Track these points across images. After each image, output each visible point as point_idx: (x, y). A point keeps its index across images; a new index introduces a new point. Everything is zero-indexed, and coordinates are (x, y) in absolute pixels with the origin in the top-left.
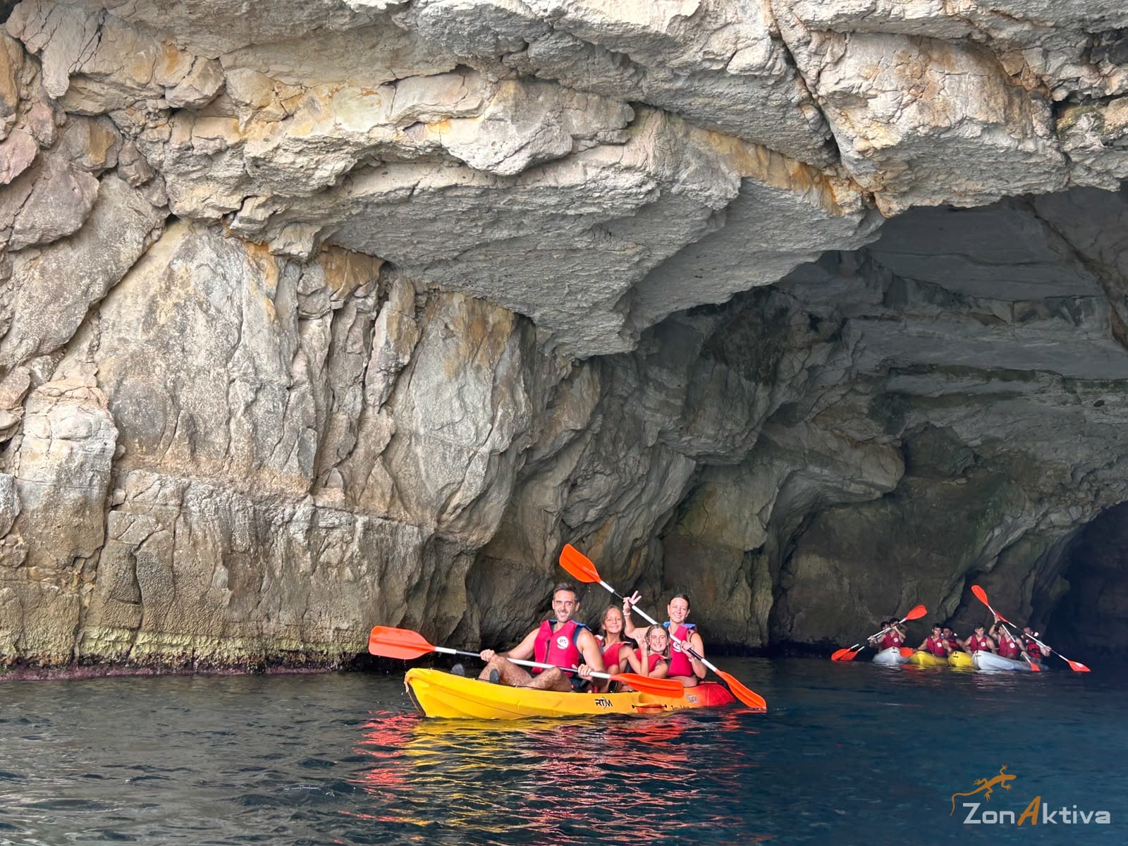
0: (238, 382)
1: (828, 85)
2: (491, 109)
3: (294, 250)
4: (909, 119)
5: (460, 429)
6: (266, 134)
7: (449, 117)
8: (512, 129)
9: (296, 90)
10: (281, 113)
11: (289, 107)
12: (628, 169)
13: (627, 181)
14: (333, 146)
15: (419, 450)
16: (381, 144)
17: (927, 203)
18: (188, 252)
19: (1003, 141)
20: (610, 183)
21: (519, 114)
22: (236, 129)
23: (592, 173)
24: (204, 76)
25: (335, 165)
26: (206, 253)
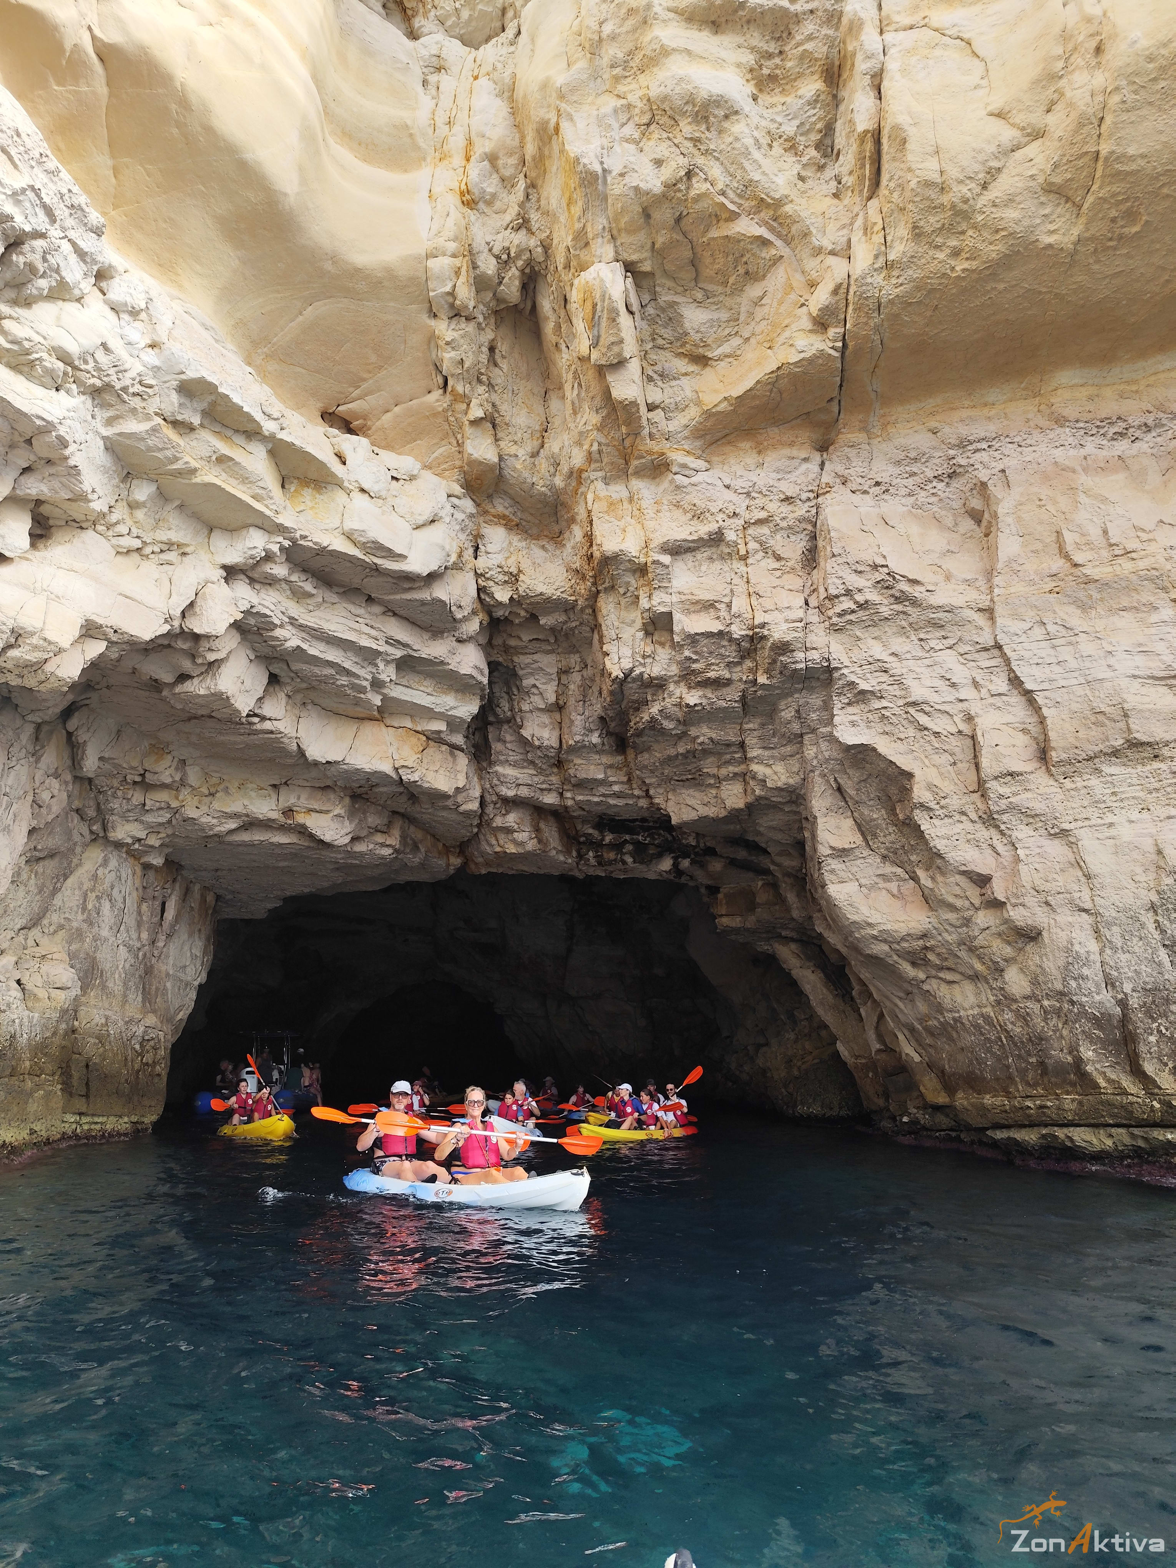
0: (121, 947)
1: (498, 822)
2: (338, 811)
3: (155, 862)
4: (532, 845)
5: (188, 970)
6: (196, 803)
7: (310, 810)
8: (347, 823)
9: (217, 781)
10: (207, 792)
11: (213, 790)
12: (387, 846)
13: (386, 852)
14: (235, 816)
15: (169, 985)
16: (269, 820)
17: (495, 871)
18: (105, 863)
19: (562, 858)
20: (377, 852)
21: (352, 814)
22: (177, 798)
23: (371, 846)
24: (177, 769)
25: (232, 825)
26: (113, 863)
